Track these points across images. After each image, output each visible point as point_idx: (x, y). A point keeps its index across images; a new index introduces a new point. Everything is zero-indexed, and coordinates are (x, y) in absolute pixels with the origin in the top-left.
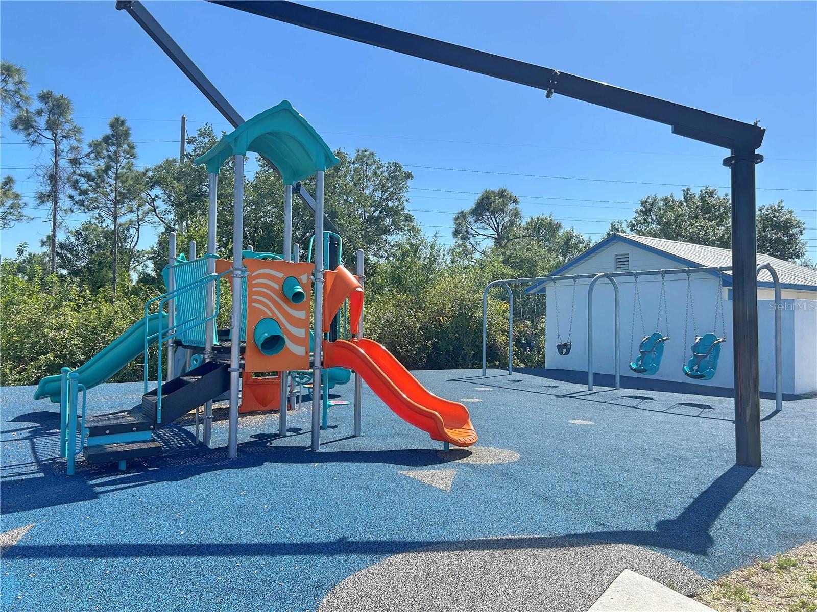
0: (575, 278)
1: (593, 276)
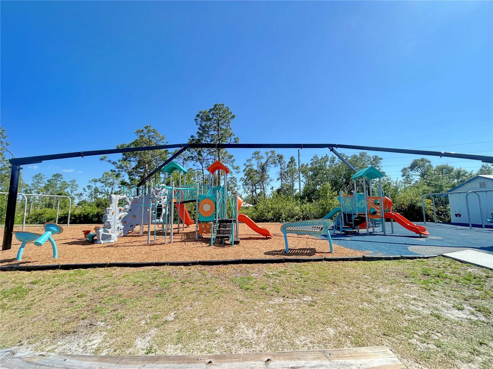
0: (460, 193)
1: (467, 192)
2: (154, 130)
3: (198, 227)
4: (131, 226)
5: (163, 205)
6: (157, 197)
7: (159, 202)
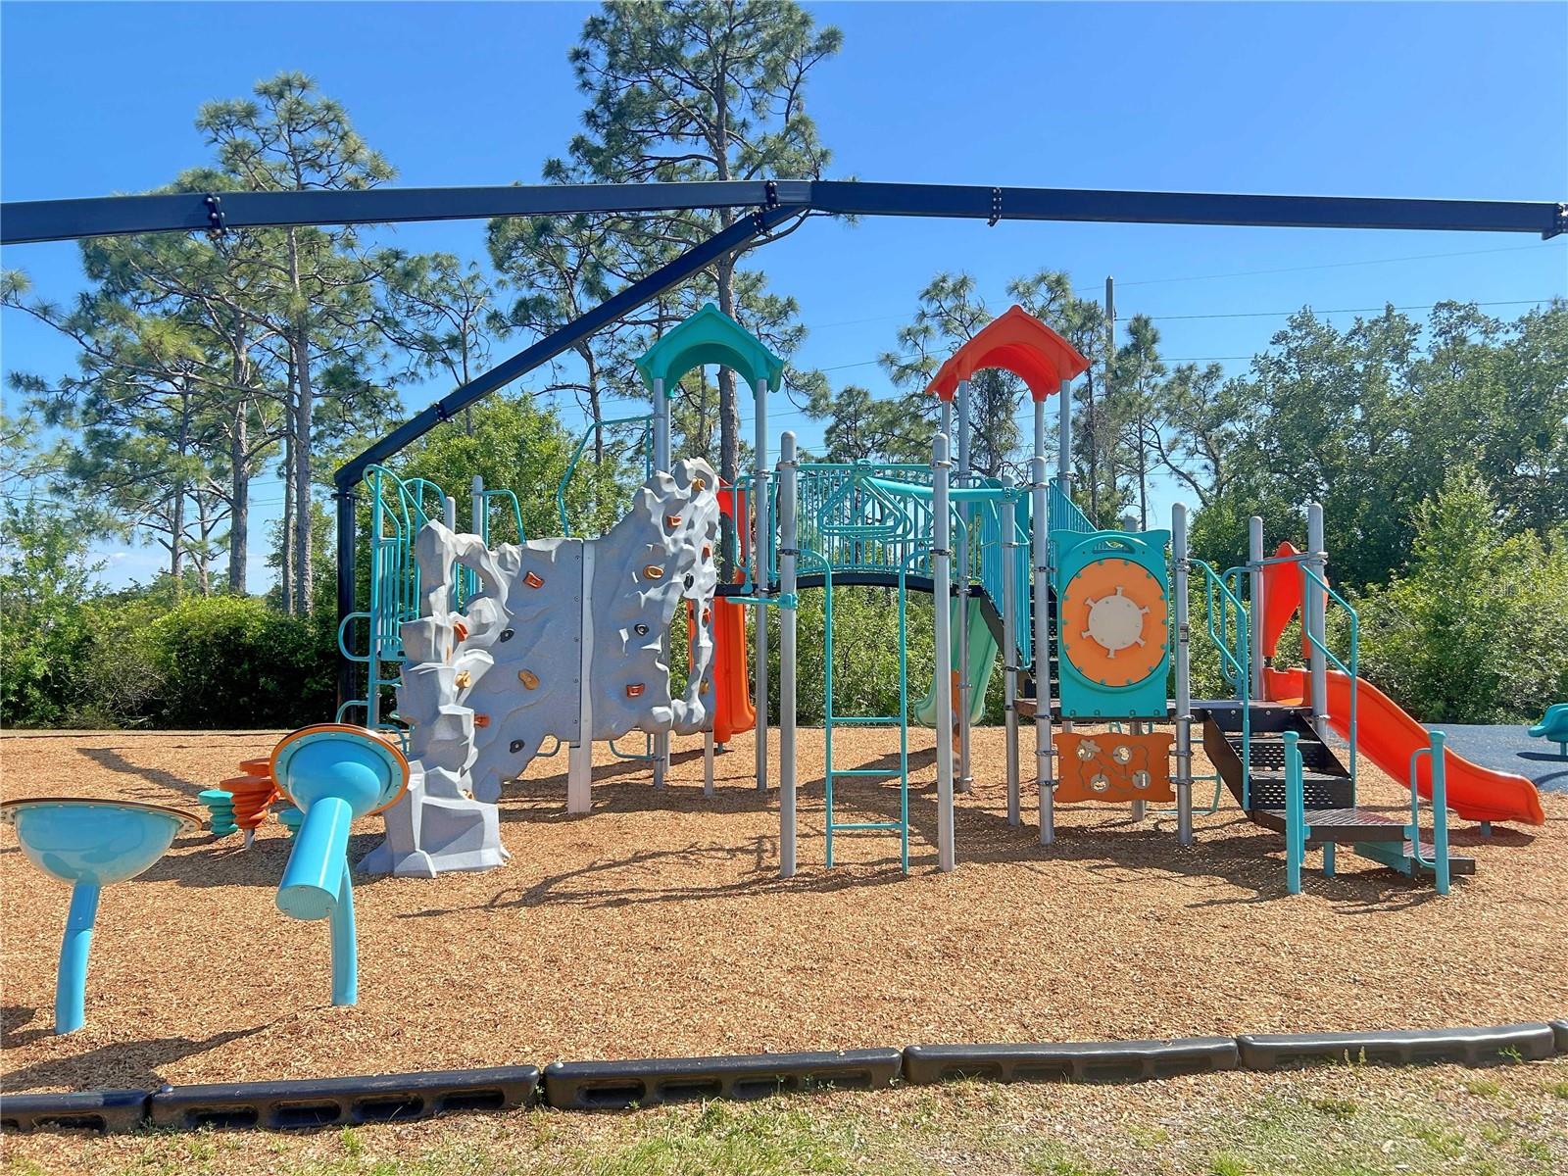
2: (329, 108)
3: (1055, 759)
4: (517, 746)
5: (703, 605)
6: (672, 549)
7: (685, 583)
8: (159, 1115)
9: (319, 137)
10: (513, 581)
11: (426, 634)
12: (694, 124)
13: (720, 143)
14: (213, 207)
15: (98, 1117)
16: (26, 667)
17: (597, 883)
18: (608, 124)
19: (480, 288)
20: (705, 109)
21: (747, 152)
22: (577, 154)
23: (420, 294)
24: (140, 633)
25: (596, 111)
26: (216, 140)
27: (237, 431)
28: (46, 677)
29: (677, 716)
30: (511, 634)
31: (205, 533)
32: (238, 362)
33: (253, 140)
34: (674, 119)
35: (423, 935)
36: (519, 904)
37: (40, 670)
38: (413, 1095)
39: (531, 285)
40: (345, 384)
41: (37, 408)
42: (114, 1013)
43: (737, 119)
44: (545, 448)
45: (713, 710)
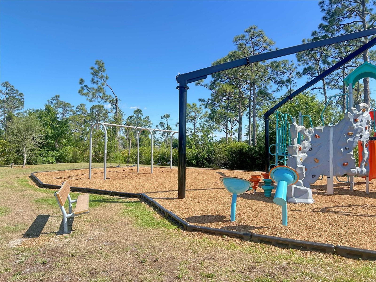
2: (260, 32)
4: (314, 176)
5: (365, 143)
6: (356, 127)
7: (360, 137)
8: (253, 239)
9: (258, 39)
10: (312, 136)
11: (294, 149)
12: (355, 13)
13: (363, 16)
14: (248, 60)
15: (242, 237)
16: (204, 156)
17: (339, 210)
18: (329, 19)
19: (294, 66)
20: (358, 8)
21: (373, 17)
22: (320, 28)
23: (279, 70)
24: (223, 149)
25: (326, 16)
26: (237, 44)
27: (240, 107)
28: (207, 158)
29: (358, 171)
30: (312, 149)
31: (232, 129)
32: (240, 92)
33: (244, 42)
34: (349, 13)
35: (298, 215)
36: (320, 212)
37: (206, 156)
38: (304, 245)
39: (307, 64)
40: (263, 94)
41: (202, 105)
42: (240, 219)
43: (369, 8)
44: (313, 104)
45: (369, 171)
